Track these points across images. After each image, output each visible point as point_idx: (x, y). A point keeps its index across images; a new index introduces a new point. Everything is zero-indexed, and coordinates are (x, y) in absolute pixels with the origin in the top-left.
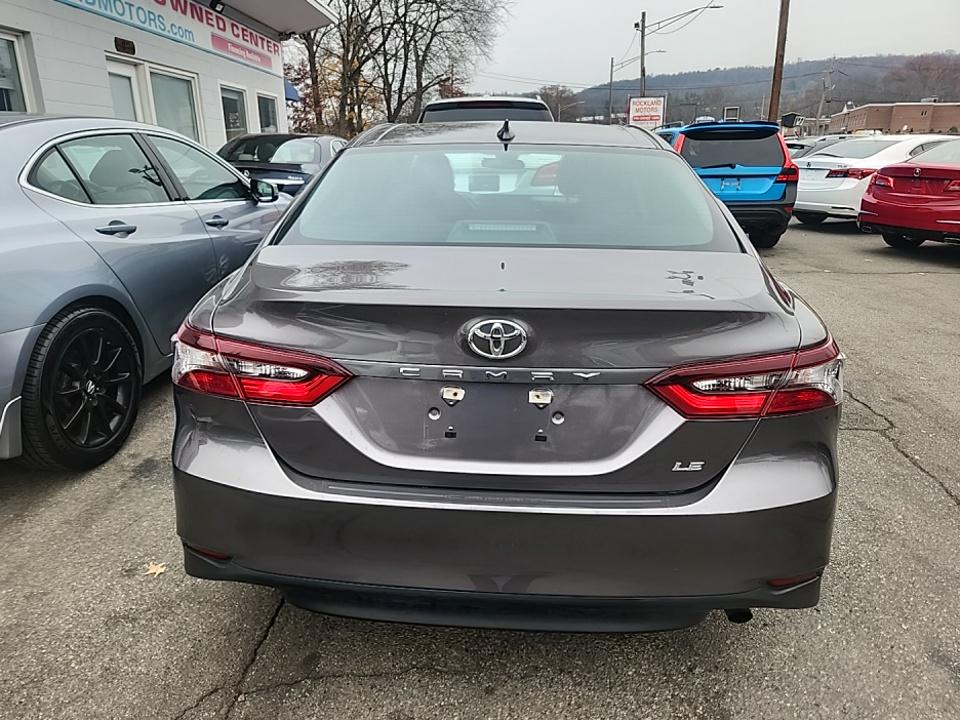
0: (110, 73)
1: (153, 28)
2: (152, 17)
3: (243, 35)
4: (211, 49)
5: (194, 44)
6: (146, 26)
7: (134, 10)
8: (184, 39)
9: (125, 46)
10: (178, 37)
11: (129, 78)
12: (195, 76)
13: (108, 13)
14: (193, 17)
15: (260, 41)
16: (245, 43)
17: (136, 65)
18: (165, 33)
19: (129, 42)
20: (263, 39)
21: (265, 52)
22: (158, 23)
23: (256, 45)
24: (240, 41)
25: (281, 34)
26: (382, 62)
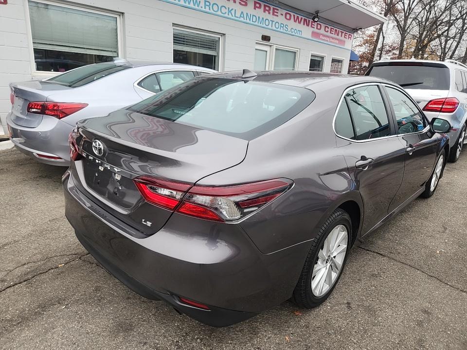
0: (256, 49)
1: (282, 30)
2: (282, 25)
3: (331, 31)
4: (311, 38)
5: (302, 36)
6: (279, 30)
7: (274, 23)
8: (296, 34)
9: (266, 38)
10: (293, 33)
11: (266, 51)
12: (298, 50)
13: (261, 25)
14: (304, 24)
15: (340, 33)
16: (331, 35)
17: (271, 46)
18: (288, 32)
19: (268, 36)
20: (342, 32)
21: (343, 38)
22: (284, 28)
23: (338, 35)
24: (328, 34)
25: (354, 29)
26: (443, 41)
